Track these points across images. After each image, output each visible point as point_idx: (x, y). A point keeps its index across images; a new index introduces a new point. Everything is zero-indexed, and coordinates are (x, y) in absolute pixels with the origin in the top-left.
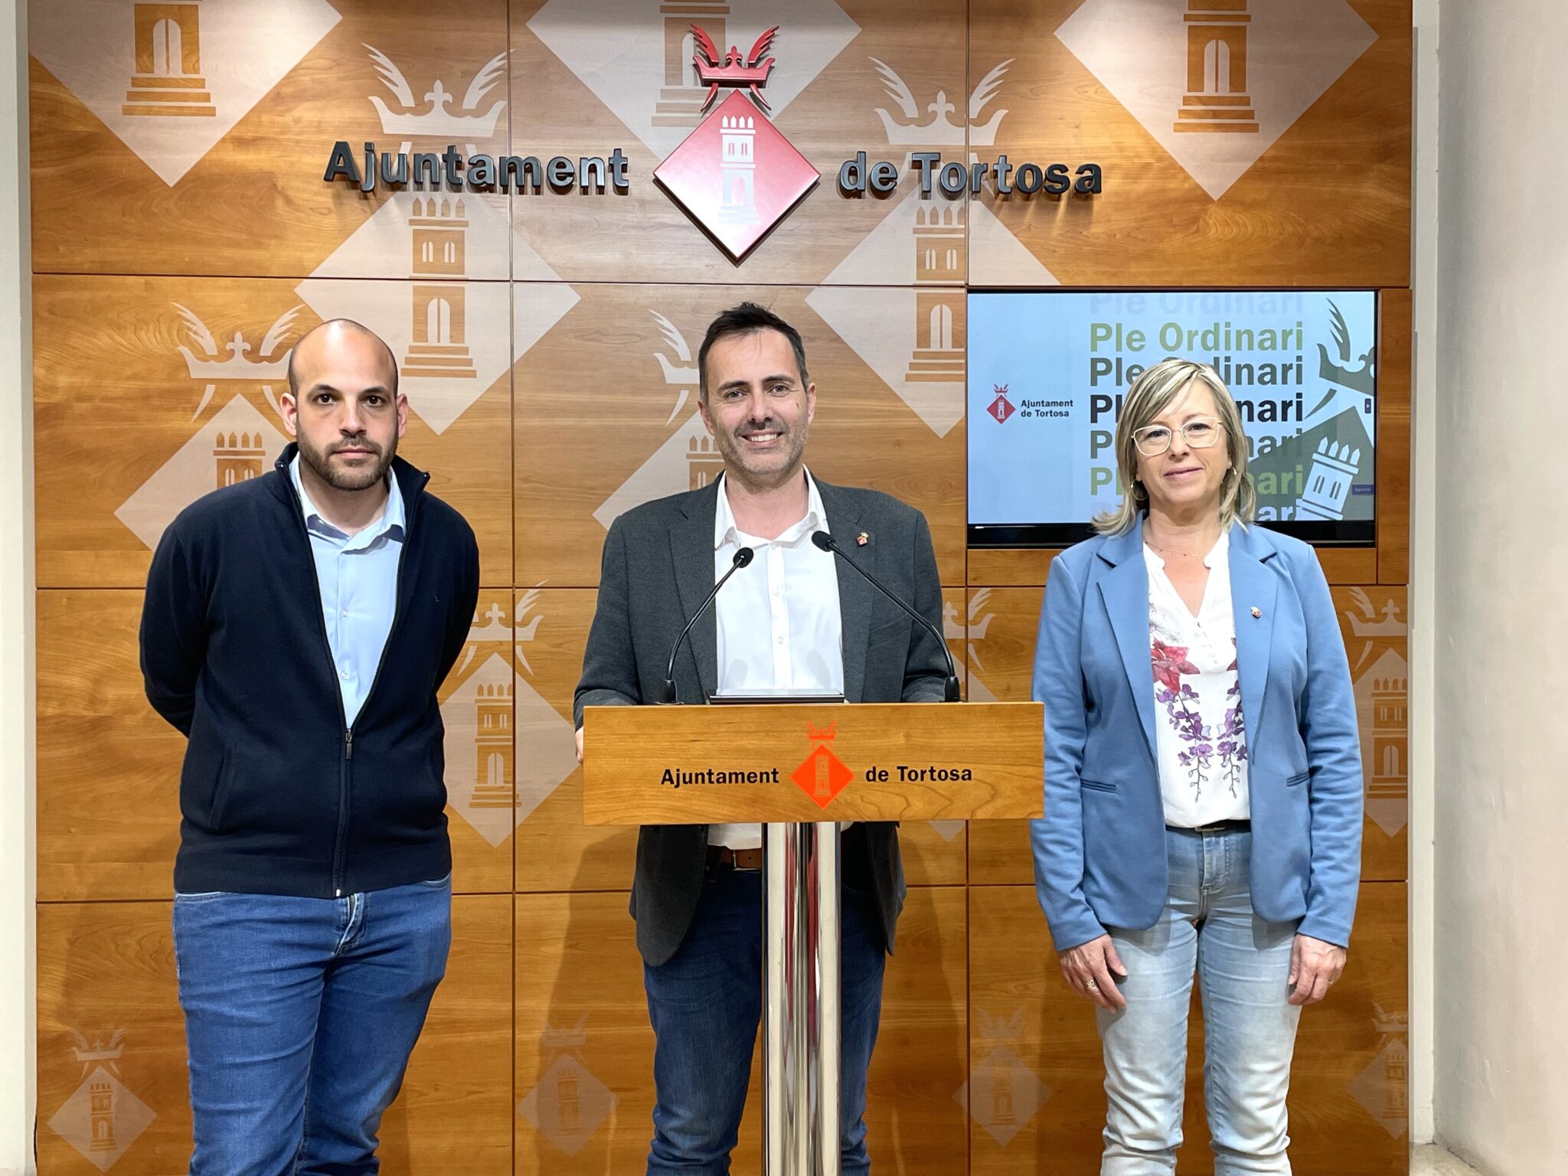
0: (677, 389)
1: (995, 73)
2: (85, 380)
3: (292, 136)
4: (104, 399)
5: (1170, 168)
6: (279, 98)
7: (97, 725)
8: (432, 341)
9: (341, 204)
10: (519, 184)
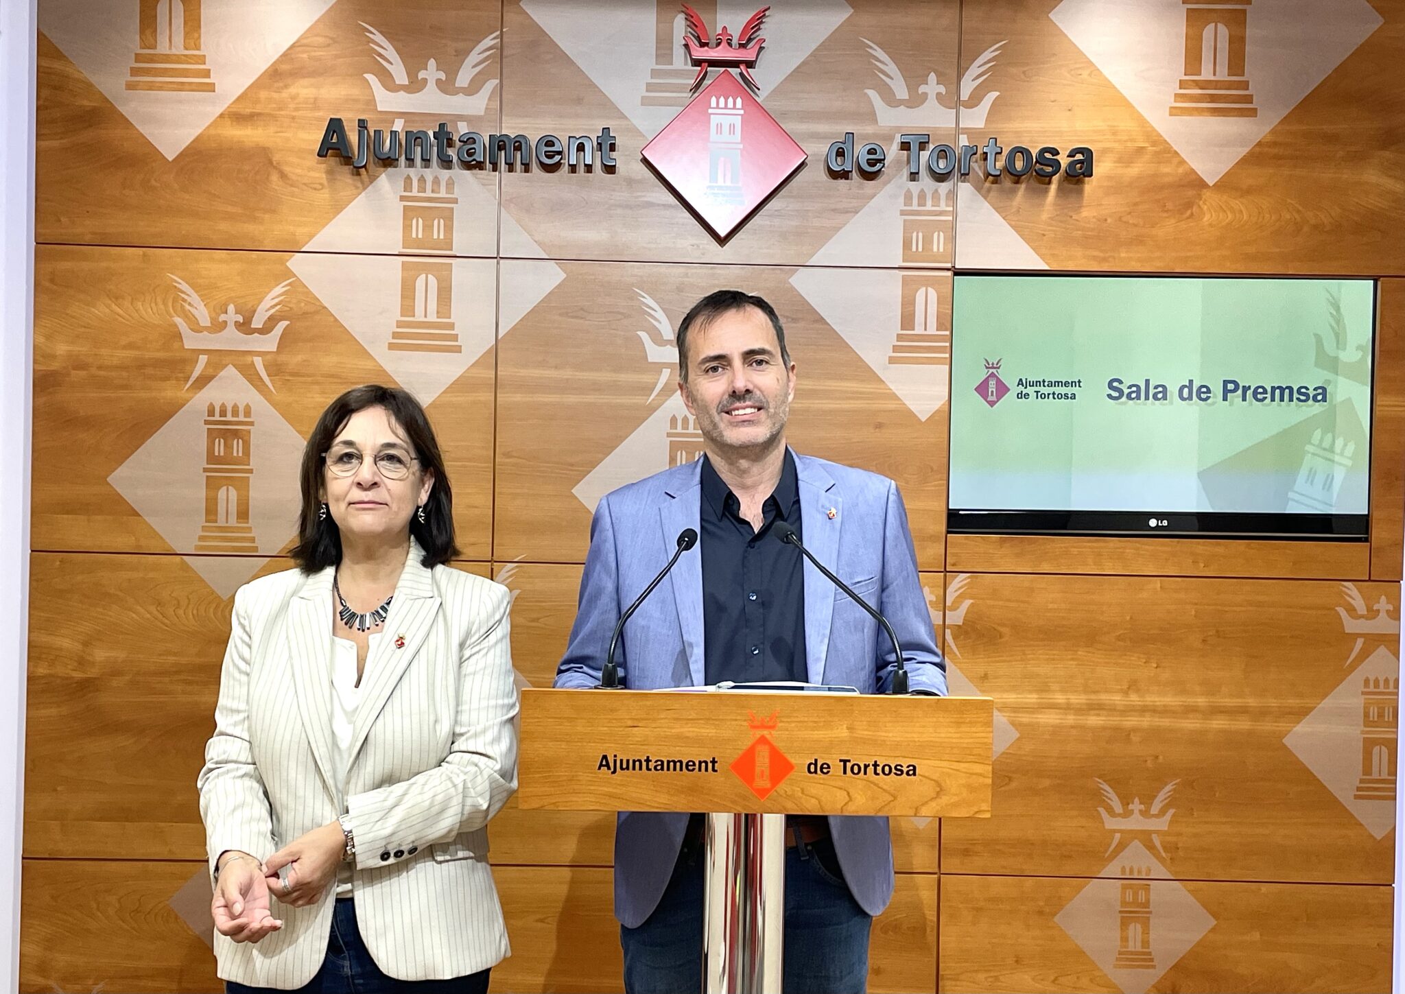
0: (658, 367)
1: (988, 55)
2: (81, 349)
3: (288, 113)
4: (100, 368)
5: (1165, 152)
6: (277, 74)
7: (85, 686)
8: (419, 316)
9: (335, 179)
10: (508, 161)
